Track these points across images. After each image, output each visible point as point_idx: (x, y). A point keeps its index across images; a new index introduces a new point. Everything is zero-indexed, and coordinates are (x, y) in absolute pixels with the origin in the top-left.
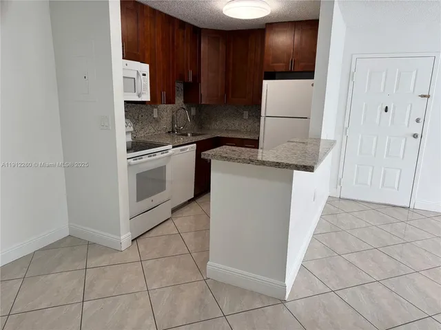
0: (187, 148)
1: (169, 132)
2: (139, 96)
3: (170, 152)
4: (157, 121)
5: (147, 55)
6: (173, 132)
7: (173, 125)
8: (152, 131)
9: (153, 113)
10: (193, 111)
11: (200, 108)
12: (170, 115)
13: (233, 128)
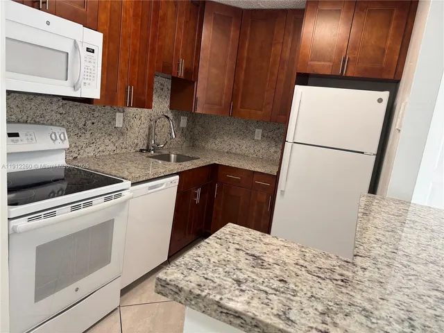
0: (162, 184)
1: (141, 151)
2: (75, 87)
3: (126, 194)
4: (122, 133)
5: (103, 17)
6: (148, 150)
7: (149, 141)
8: (111, 147)
9: (114, 119)
10: (184, 122)
11: (194, 118)
12: (146, 125)
13: (238, 151)
